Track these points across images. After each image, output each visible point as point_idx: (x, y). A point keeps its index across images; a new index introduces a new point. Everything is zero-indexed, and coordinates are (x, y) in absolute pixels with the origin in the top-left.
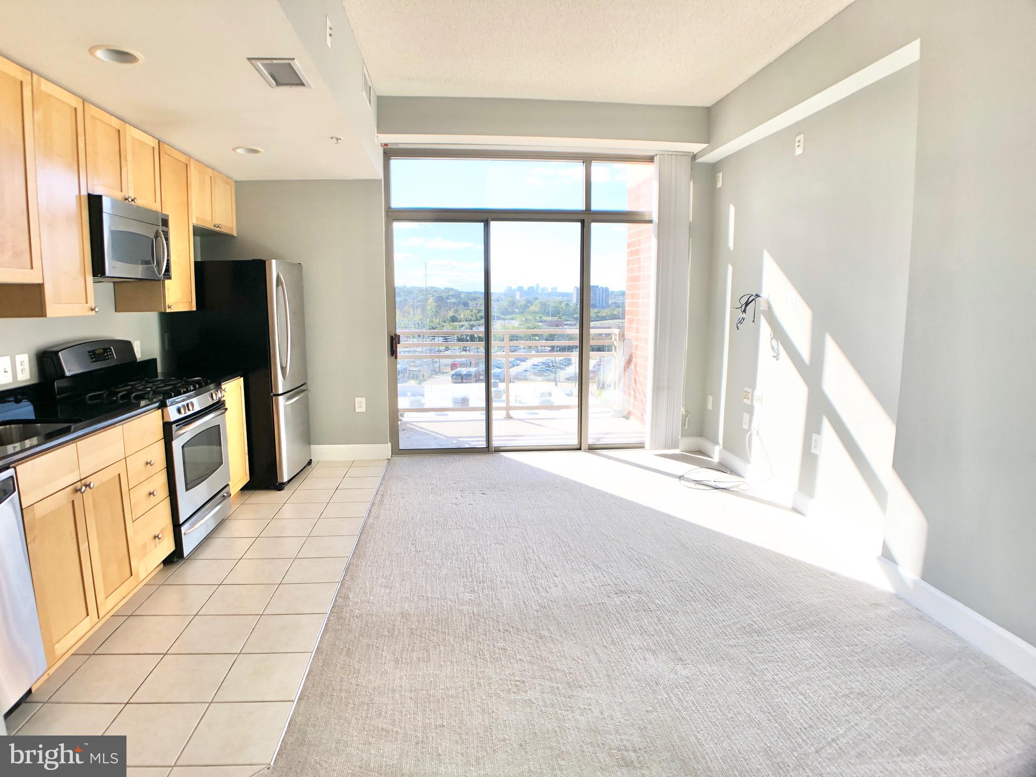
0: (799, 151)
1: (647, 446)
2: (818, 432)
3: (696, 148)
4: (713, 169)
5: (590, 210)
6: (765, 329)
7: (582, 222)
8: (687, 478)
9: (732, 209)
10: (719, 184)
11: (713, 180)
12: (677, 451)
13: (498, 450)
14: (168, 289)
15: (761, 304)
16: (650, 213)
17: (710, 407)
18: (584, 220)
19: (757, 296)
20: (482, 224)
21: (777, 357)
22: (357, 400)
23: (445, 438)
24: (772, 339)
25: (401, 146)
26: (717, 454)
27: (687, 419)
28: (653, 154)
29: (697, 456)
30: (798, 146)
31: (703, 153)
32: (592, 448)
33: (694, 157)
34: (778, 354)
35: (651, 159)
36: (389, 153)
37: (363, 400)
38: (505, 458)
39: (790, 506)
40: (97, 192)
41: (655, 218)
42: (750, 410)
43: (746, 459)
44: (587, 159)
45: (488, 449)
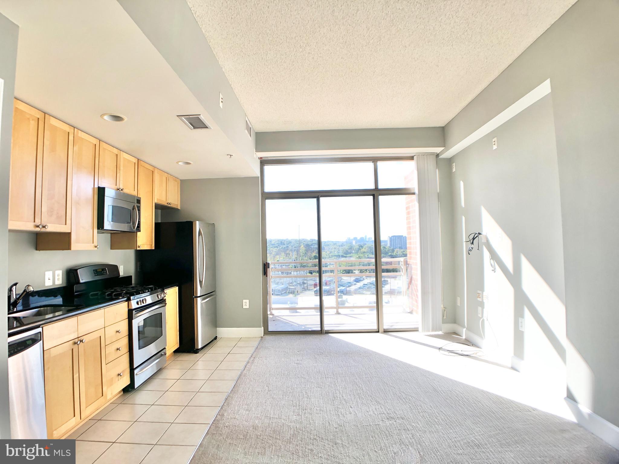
0: (495, 147)
1: (420, 329)
2: (522, 316)
3: (438, 150)
4: (450, 161)
5: (378, 189)
6: (486, 254)
7: (374, 195)
8: (444, 349)
9: (462, 183)
10: (454, 170)
11: (450, 167)
12: (440, 333)
13: (328, 332)
14: (139, 237)
15: (482, 238)
16: (414, 188)
17: (459, 304)
18: (374, 194)
19: (480, 234)
20: (316, 199)
21: (494, 271)
22: (244, 301)
23: (297, 325)
24: (491, 259)
25: (269, 158)
26: (464, 333)
27: (445, 312)
28: (413, 155)
29: (452, 335)
30: (494, 144)
31: (442, 152)
32: (386, 331)
33: (438, 155)
34: (495, 269)
35: (412, 158)
36: (264, 162)
37: (247, 301)
38: (331, 337)
39: (510, 366)
40: (102, 186)
41: (416, 191)
42: (482, 304)
43: (481, 336)
44: (375, 160)
45: (321, 332)
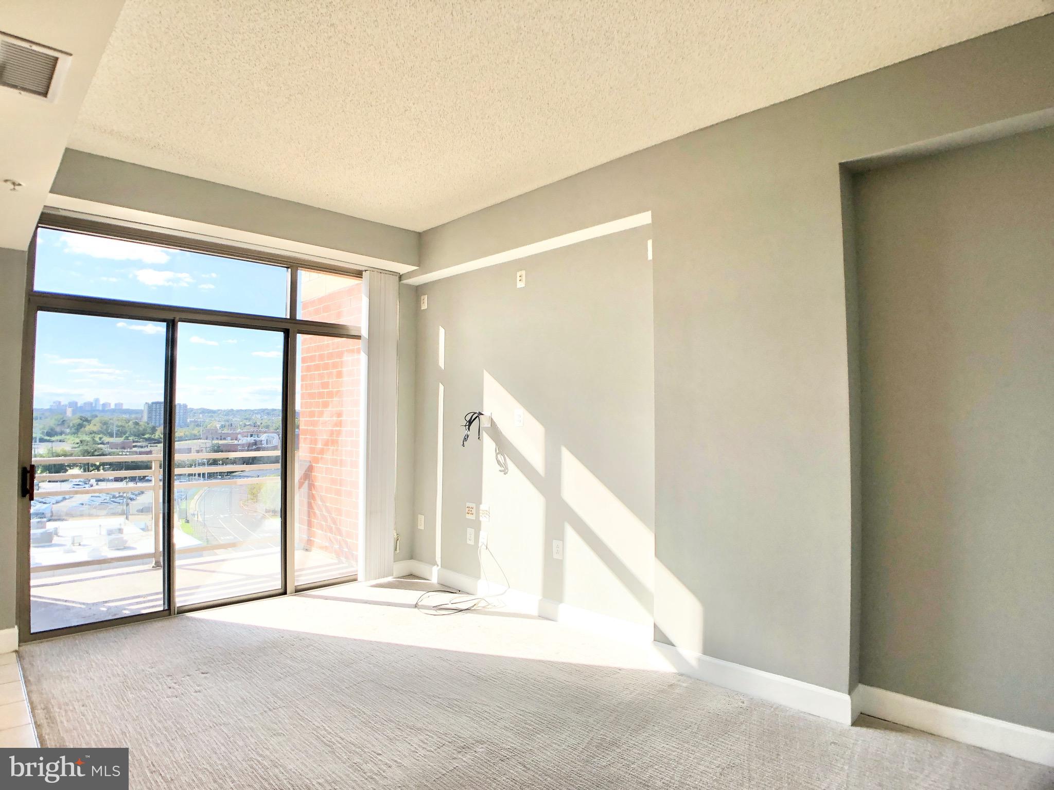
0: (520, 285)
1: (360, 577)
2: (561, 537)
3: (403, 268)
4: (418, 291)
5: (295, 319)
6: (488, 444)
7: (287, 333)
9: (442, 332)
10: (424, 306)
11: (418, 302)
12: (390, 579)
13: (182, 611)
15: (485, 422)
16: (359, 329)
17: (421, 527)
18: (289, 330)
19: (480, 414)
21: (505, 471)
24: (497, 454)
26: (434, 575)
27: (398, 541)
28: (364, 268)
29: (410, 580)
30: (520, 280)
31: (410, 274)
32: (298, 591)
33: (401, 277)
34: (506, 468)
35: (358, 274)
36: (44, 219)
39: (536, 613)
41: (364, 333)
42: (477, 525)
43: (476, 574)
44: (293, 265)
45: (170, 611)
